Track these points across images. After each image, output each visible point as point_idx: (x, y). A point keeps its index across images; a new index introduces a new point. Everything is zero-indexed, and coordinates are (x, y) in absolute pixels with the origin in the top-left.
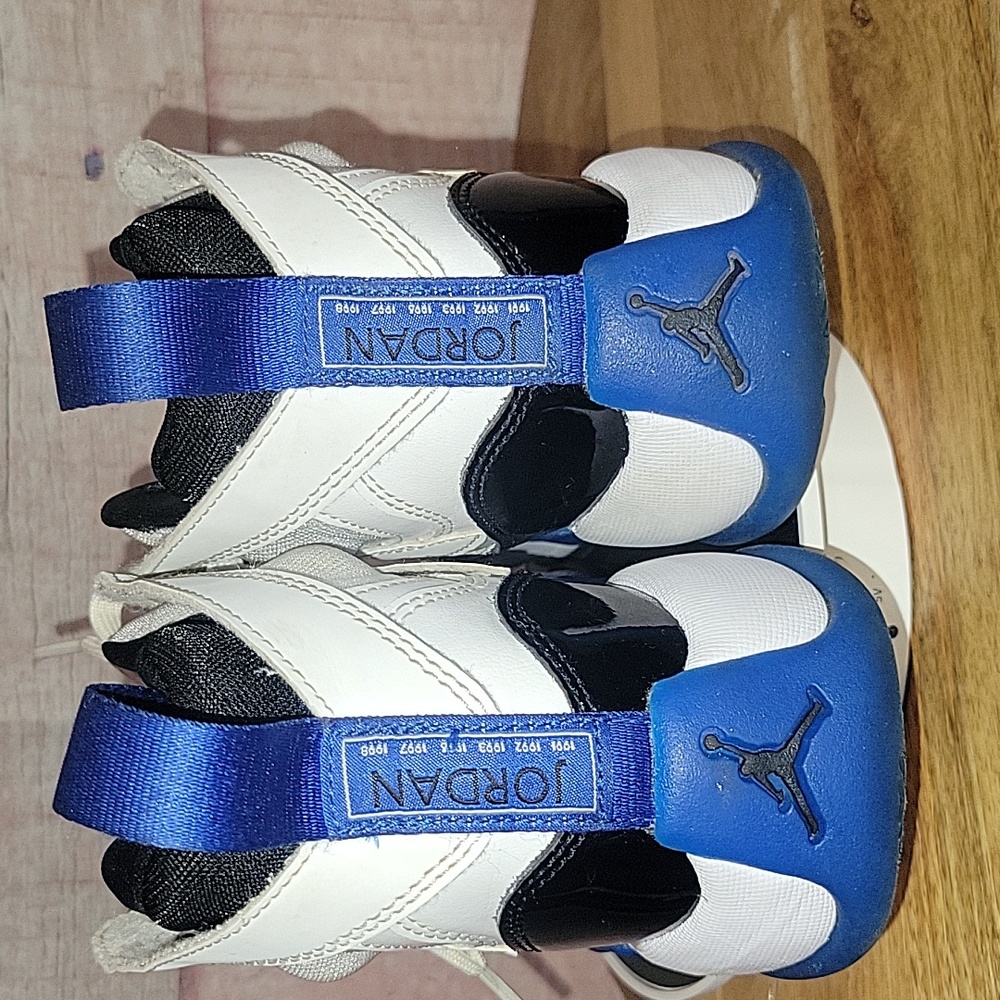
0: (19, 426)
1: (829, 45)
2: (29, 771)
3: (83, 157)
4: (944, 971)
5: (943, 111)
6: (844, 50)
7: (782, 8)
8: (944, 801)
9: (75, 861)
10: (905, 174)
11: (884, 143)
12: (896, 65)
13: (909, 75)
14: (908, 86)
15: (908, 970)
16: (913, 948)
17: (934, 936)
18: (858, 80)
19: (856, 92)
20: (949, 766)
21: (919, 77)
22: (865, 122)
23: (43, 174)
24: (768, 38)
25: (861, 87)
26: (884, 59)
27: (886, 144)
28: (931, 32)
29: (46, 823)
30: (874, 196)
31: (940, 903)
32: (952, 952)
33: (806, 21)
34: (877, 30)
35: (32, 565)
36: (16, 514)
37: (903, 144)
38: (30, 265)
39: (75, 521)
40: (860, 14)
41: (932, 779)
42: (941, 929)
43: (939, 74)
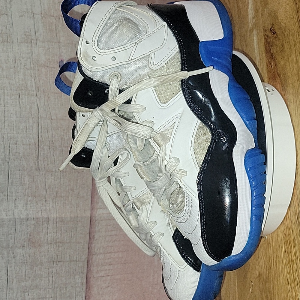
0: (41, 136)
1: (265, 38)
2: (44, 231)
3: (58, 62)
4: (296, 282)
5: (295, 59)
6: (269, 40)
7: (252, 27)
8: (296, 238)
9: (57, 256)
10: (285, 74)
11: (279, 65)
12: (282, 45)
13: (286, 49)
14: (285, 51)
15: (287, 282)
16: (288, 276)
17: (293, 273)
18: (272, 49)
19: (272, 51)
20: (297, 229)
21: (288, 49)
22: (274, 60)
23: (48, 67)
24: (248, 35)
25: (273, 50)
26: (279, 43)
27: (279, 66)
28: (291, 37)
29: (49, 245)
30: (277, 79)
31: (295, 265)
32: (298, 277)
33: (259, 31)
34: (277, 36)
35: (45, 175)
36: (41, 160)
37: (284, 66)
38: (44, 92)
39: (57, 162)
40: (273, 31)
41: (292, 233)
42: (295, 271)
43: (293, 49)
